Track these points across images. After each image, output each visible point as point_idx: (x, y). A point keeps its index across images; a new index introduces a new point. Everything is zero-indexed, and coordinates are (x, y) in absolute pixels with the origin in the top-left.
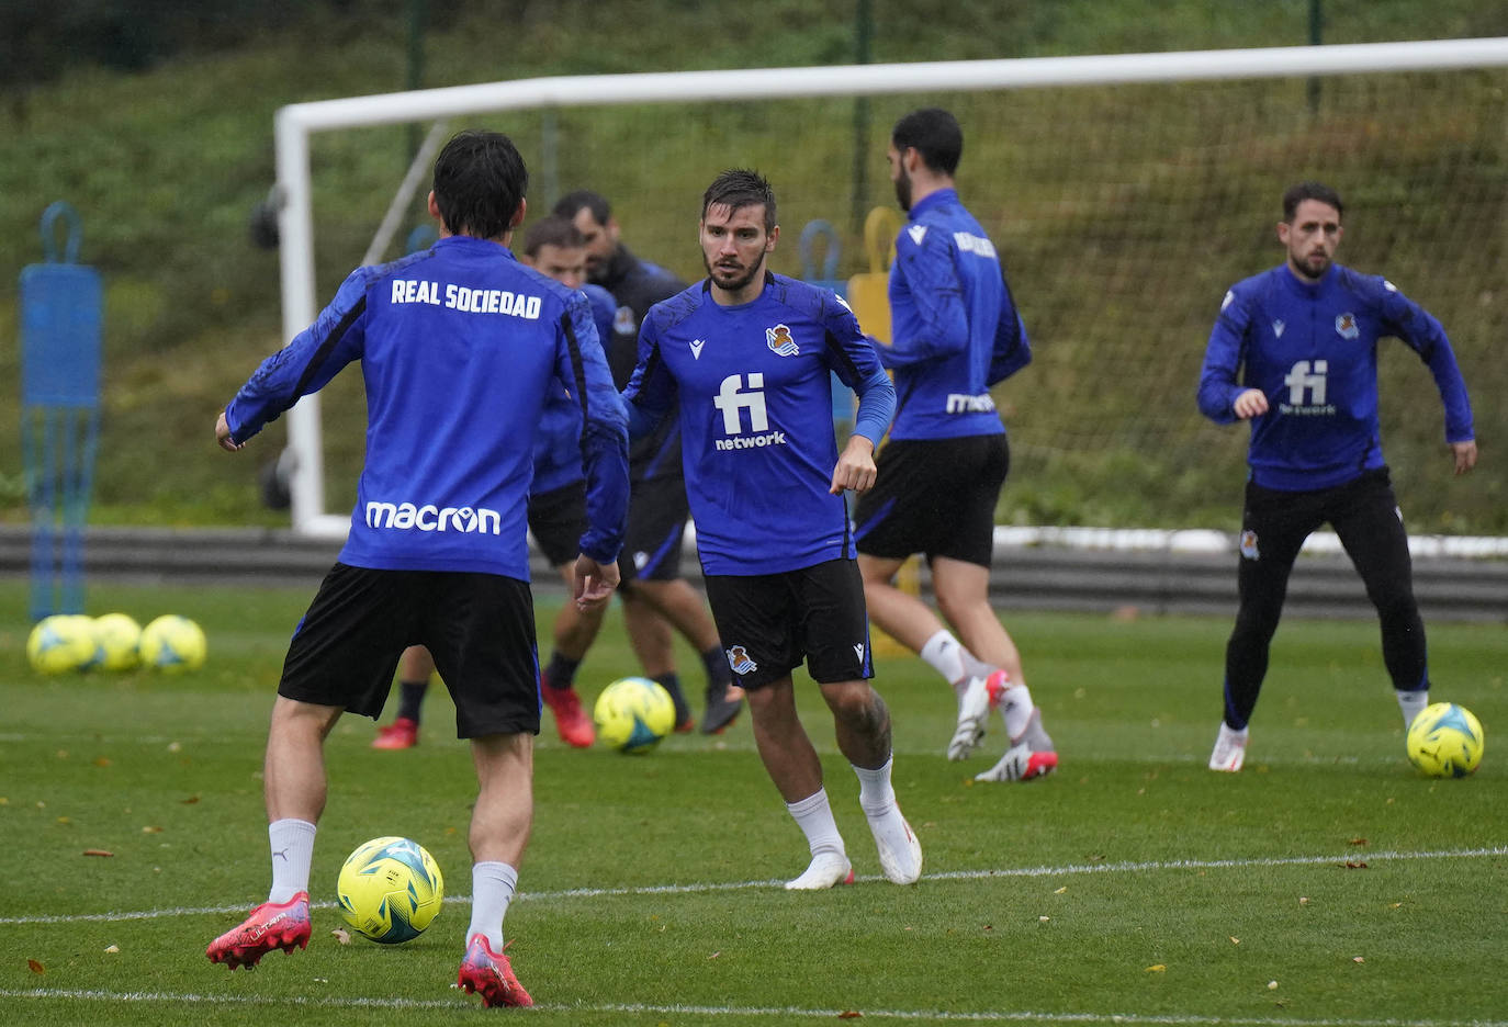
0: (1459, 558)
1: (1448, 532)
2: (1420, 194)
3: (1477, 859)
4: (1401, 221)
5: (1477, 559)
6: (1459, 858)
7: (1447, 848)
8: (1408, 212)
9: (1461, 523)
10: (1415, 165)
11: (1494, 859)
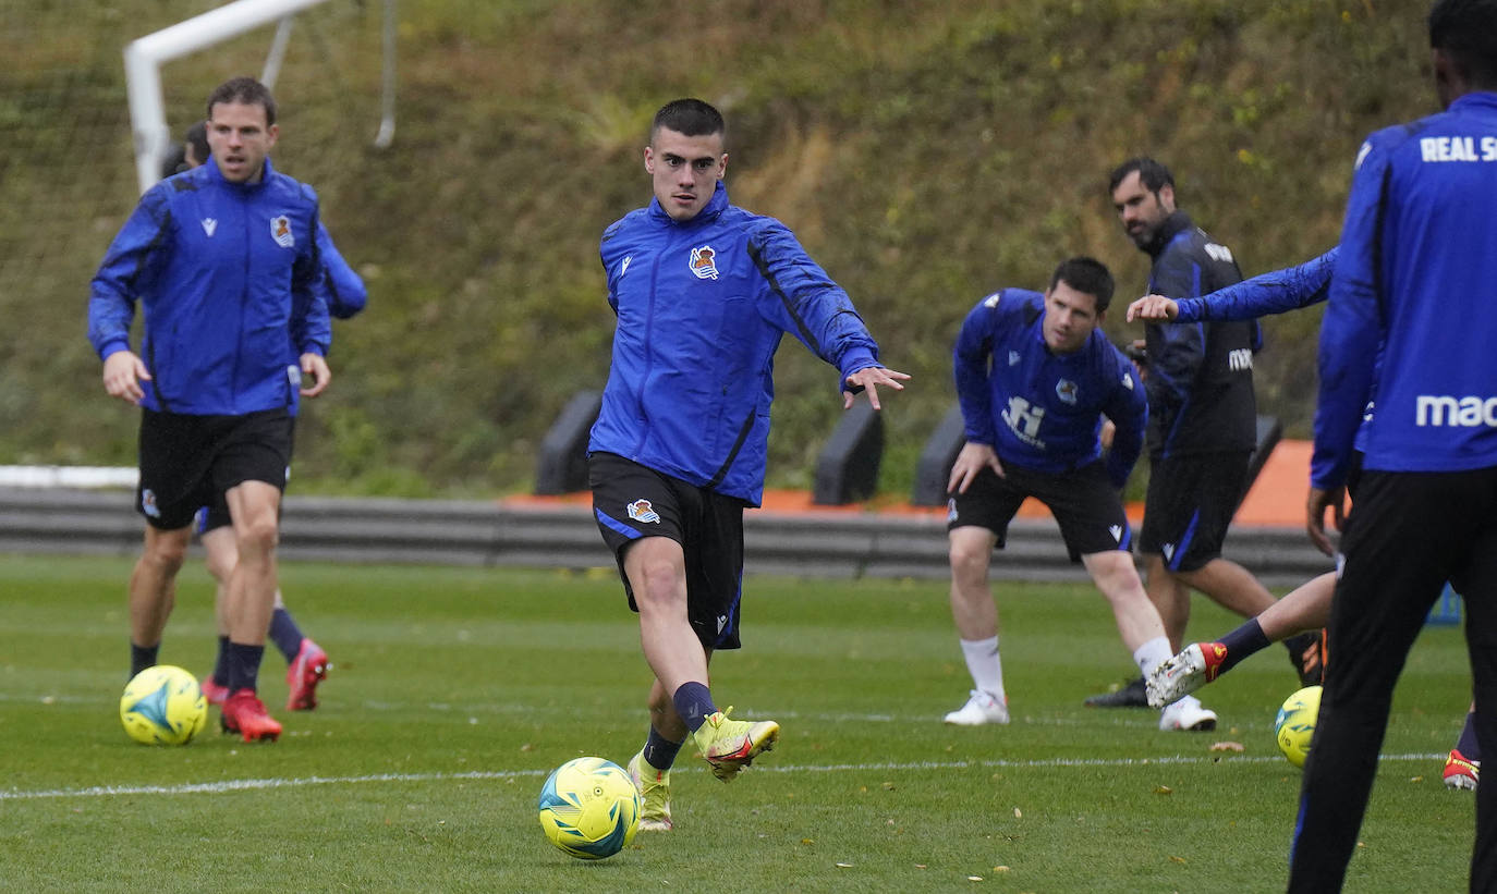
0: (74, 489)
1: (64, 462)
2: (34, 117)
3: (90, 799)
4: (15, 144)
5: (95, 490)
6: (74, 798)
7: (62, 787)
8: (20, 135)
9: (74, 452)
10: (28, 88)
11: (108, 798)
